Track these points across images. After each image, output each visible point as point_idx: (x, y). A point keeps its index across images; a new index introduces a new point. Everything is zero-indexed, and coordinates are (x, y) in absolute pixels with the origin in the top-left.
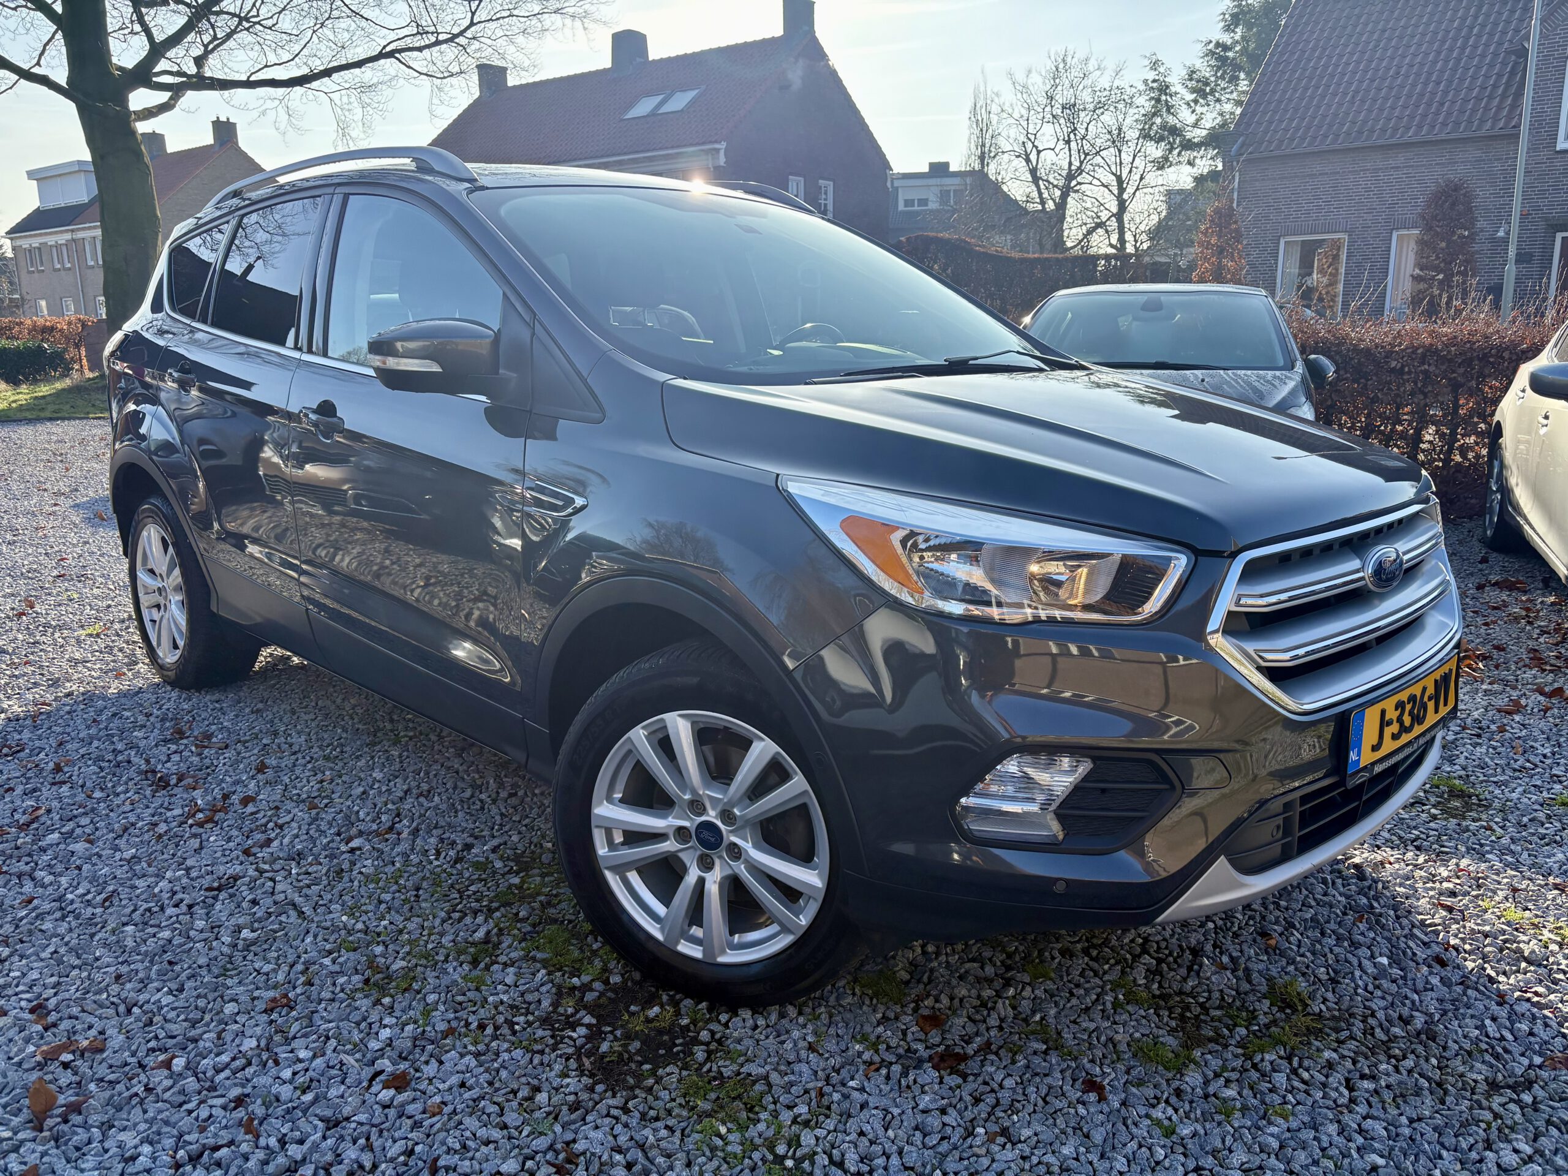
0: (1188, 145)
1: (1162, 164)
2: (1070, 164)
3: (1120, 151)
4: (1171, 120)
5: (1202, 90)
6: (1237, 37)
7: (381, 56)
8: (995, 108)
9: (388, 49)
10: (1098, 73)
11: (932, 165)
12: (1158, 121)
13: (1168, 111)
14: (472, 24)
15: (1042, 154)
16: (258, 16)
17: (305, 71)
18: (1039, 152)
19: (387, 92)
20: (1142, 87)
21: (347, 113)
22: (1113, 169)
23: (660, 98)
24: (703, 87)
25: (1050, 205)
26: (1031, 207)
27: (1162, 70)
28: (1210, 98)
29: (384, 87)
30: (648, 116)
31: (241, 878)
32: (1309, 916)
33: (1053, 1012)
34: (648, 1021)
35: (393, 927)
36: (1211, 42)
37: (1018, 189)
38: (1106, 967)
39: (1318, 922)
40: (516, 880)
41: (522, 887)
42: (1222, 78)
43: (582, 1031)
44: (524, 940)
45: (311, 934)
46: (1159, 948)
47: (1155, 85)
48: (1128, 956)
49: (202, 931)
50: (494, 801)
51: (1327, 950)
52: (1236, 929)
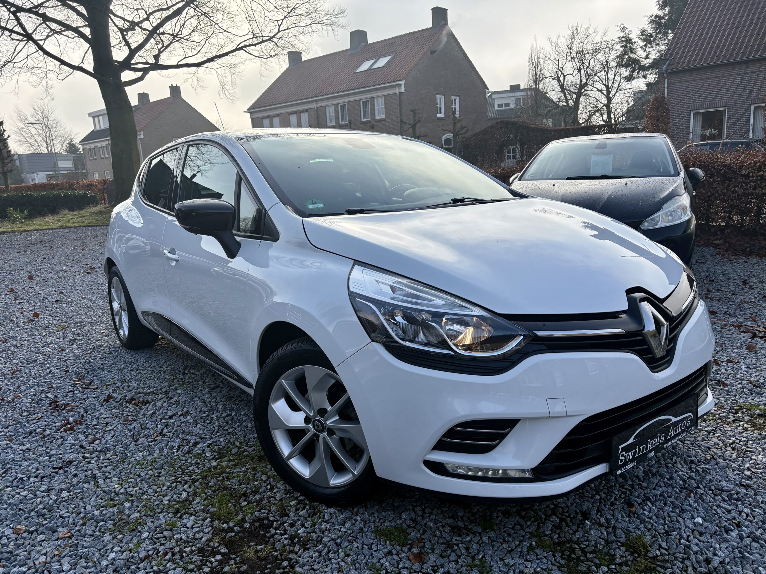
0: (643, 68)
1: (629, 79)
2: (581, 81)
3: (607, 73)
4: (632, 56)
5: (648, 39)
6: (667, 12)
7: (237, 49)
8: (541, 56)
9: (240, 46)
10: (594, 34)
11: (510, 86)
12: (627, 57)
13: (631, 52)
14: (279, 31)
15: (566, 77)
16: (181, 34)
17: (205, 59)
18: (565, 76)
19: (242, 67)
20: (618, 40)
21: (224, 78)
22: (604, 82)
23: (373, 61)
24: (394, 54)
25: (571, 103)
26: (561, 104)
27: (627, 31)
28: (653, 43)
29: (241, 64)
30: (367, 70)
31: (74, 461)
32: (658, 493)
33: (490, 552)
34: (257, 551)
35: (141, 491)
36: (653, 15)
37: (554, 95)
38: (529, 523)
39: (664, 496)
40: (214, 464)
41: (216, 468)
42: (660, 33)
43: (219, 557)
44: (207, 499)
45: (95, 496)
46: (563, 512)
47: (624, 39)
48: (543, 516)
49: (43, 492)
50: (218, 419)
51: (666, 514)
52: (613, 499)
